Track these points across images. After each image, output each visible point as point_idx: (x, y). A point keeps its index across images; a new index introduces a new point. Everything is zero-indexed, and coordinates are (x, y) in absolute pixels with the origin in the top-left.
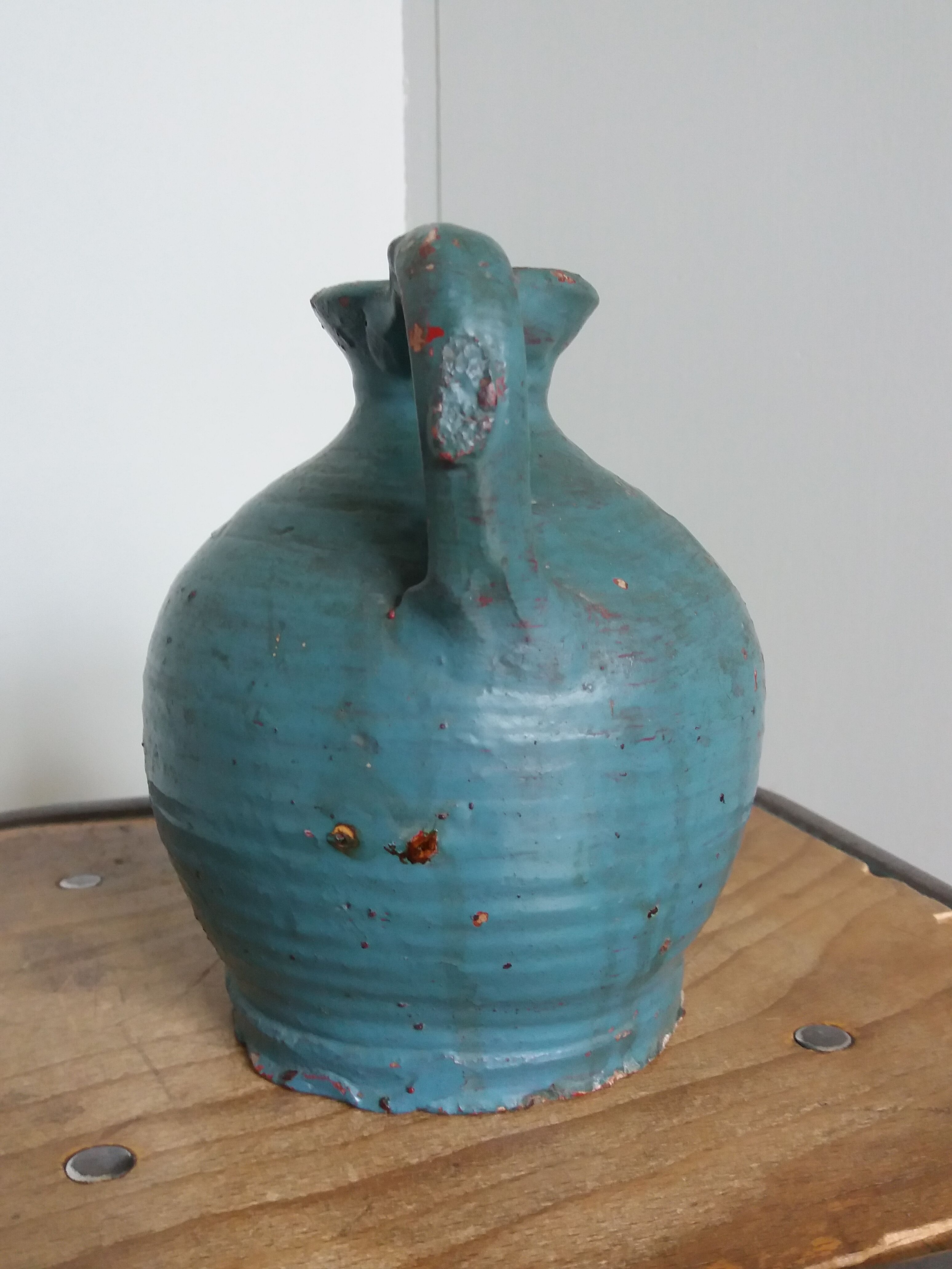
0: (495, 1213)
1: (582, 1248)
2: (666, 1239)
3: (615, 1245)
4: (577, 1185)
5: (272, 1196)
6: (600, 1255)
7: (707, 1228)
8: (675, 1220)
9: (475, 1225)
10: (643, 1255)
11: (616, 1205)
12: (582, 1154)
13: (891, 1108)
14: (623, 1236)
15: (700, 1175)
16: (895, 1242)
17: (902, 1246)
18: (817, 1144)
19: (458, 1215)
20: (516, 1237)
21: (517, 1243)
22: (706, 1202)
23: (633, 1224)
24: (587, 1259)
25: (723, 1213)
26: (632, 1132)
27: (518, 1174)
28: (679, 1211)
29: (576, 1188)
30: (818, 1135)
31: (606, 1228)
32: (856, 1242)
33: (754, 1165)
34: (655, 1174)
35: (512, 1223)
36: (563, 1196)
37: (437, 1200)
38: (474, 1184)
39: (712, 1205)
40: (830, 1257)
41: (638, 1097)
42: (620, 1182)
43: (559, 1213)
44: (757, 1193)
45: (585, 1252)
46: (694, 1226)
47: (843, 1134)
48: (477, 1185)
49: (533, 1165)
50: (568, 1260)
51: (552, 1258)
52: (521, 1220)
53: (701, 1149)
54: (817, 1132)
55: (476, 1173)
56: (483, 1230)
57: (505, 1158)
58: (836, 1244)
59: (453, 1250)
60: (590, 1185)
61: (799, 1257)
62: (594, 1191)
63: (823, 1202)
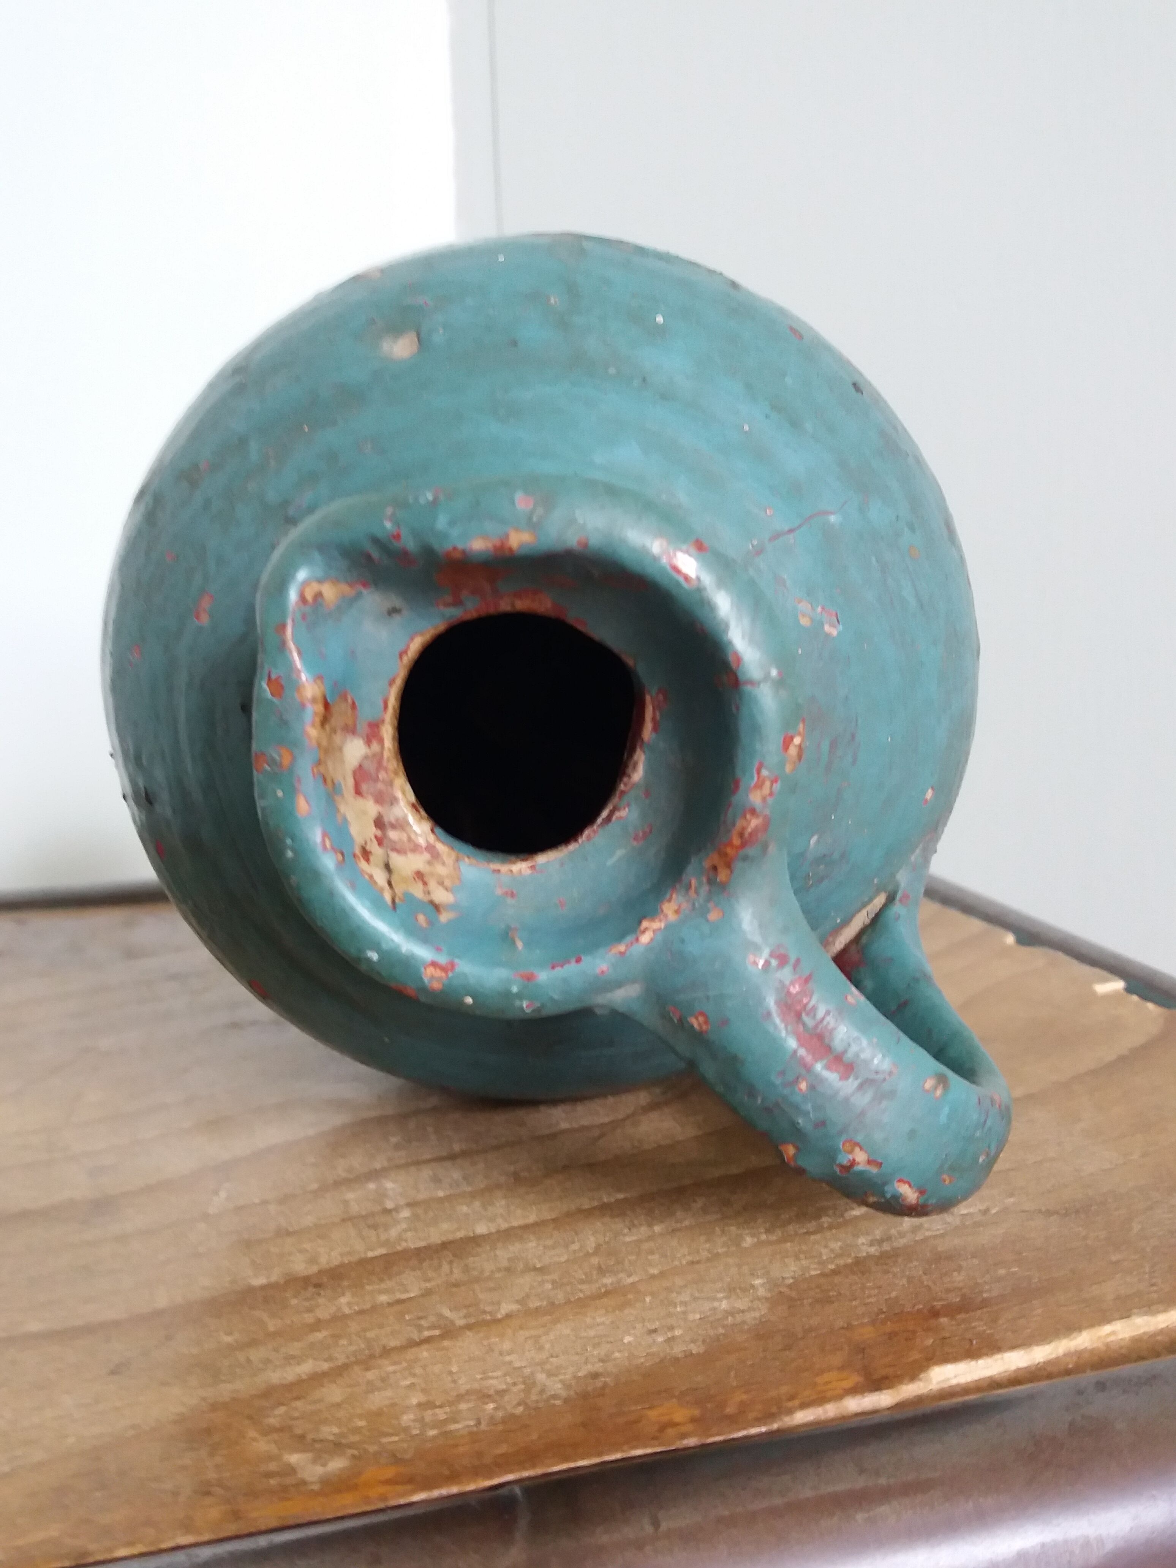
0: (351, 1344)
1: (463, 1389)
2: (595, 1376)
3: (515, 1384)
4: (488, 1309)
5: (34, 1326)
6: (489, 1396)
7: (662, 1361)
8: (619, 1351)
9: (315, 1359)
10: (555, 1397)
11: (533, 1332)
12: (508, 1270)
13: (980, 1210)
14: (532, 1373)
15: (674, 1295)
16: (948, 1379)
17: (958, 1385)
18: (860, 1255)
19: (295, 1348)
20: (370, 1375)
21: (369, 1382)
22: (671, 1328)
23: (552, 1356)
24: (469, 1401)
25: (693, 1341)
26: (591, 1243)
27: (404, 1296)
28: (627, 1339)
29: (485, 1312)
30: (863, 1244)
31: (511, 1362)
32: (886, 1378)
33: (757, 1282)
34: (607, 1293)
35: (372, 1356)
36: (460, 1322)
37: (271, 1329)
38: (334, 1309)
39: (678, 1332)
40: (840, 1397)
41: (613, 1200)
42: (553, 1304)
43: (446, 1343)
44: (751, 1317)
45: (468, 1392)
46: (642, 1360)
47: (902, 1242)
48: (339, 1309)
49: (428, 1285)
50: (437, 1404)
51: (414, 1401)
52: (386, 1352)
53: (684, 1262)
54: (862, 1240)
55: (343, 1294)
56: (326, 1366)
57: (390, 1277)
58: (855, 1379)
59: (269, 1392)
60: (506, 1307)
61: (792, 1398)
62: (508, 1316)
63: (849, 1327)
